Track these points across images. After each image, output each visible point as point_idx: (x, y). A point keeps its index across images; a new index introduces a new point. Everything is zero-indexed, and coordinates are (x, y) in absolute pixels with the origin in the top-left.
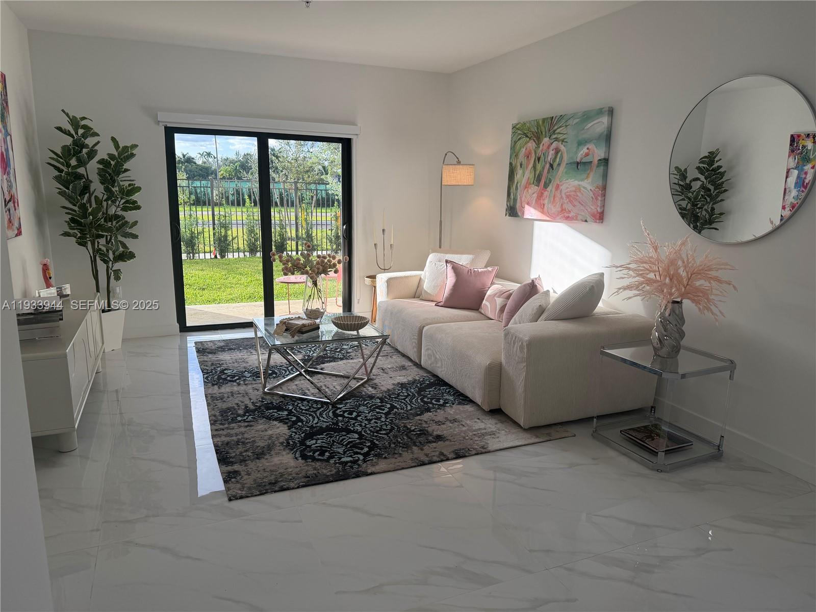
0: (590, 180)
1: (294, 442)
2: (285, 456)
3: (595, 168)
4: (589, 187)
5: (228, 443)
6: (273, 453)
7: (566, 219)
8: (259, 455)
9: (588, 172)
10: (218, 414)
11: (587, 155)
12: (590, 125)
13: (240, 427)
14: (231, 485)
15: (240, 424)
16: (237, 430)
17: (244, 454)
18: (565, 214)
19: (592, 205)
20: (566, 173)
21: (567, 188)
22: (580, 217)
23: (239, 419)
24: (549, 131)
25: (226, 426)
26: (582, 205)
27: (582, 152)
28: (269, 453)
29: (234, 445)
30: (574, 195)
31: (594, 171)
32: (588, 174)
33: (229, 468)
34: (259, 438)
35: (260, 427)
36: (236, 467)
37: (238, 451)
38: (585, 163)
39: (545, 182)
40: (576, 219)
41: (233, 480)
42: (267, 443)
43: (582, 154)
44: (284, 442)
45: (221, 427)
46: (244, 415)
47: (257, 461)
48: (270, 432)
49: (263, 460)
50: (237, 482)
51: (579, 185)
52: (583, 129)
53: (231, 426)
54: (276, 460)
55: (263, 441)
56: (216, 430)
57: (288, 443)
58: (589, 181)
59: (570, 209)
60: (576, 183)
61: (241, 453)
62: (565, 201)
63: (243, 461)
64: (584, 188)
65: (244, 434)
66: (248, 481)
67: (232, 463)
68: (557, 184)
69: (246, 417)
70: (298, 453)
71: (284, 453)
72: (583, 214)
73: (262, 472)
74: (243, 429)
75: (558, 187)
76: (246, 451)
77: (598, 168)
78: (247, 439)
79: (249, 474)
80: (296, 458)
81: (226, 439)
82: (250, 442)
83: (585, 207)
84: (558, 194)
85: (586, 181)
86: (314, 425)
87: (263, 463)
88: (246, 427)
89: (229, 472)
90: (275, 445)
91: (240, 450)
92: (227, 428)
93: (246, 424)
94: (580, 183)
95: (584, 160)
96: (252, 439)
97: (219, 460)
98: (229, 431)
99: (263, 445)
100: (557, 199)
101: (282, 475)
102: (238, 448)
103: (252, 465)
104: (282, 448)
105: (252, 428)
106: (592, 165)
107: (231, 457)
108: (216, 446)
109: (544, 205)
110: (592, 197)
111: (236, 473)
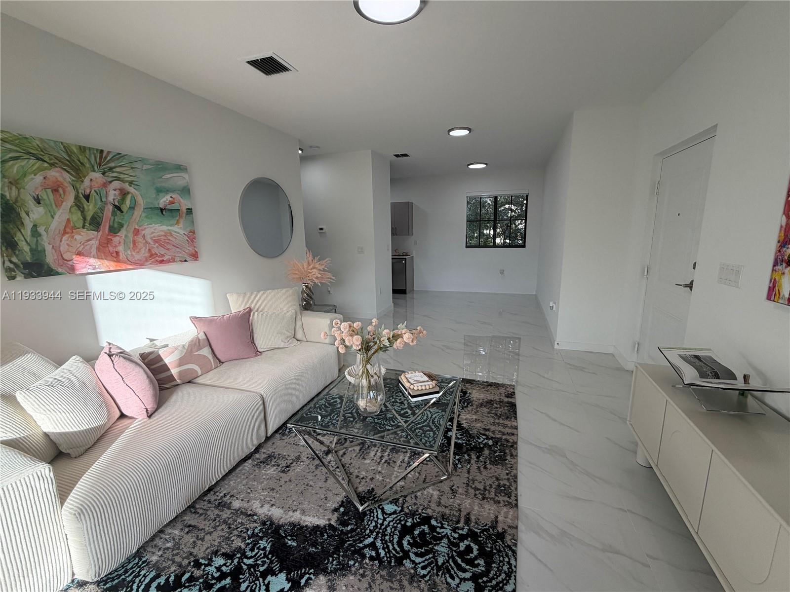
0: (181, 225)
1: (464, 403)
2: (475, 396)
3: (184, 215)
4: (182, 232)
5: (507, 418)
6: (481, 401)
7: (160, 263)
8: (490, 402)
9: (178, 218)
10: (508, 457)
11: (172, 203)
12: (169, 176)
13: (493, 432)
14: (512, 391)
15: (493, 436)
16: (497, 429)
17: (499, 406)
18: (157, 258)
19: (189, 247)
20: (146, 217)
21: (153, 233)
22: (177, 259)
23: (490, 442)
24: (100, 165)
25: (504, 437)
26: (178, 247)
27: (164, 199)
28: (483, 401)
29: (503, 415)
30: (164, 239)
31: (184, 218)
32: (178, 220)
33: (510, 400)
34: (484, 414)
35: (479, 425)
36: (506, 400)
37: (502, 410)
38: (171, 210)
39: (110, 227)
40: (174, 261)
41: (510, 393)
42: (481, 408)
43: (165, 201)
44: (470, 406)
45: (508, 437)
46: (485, 445)
47: (492, 399)
48: (474, 417)
49: (489, 398)
50: (508, 391)
51: (169, 230)
52: (161, 178)
53: (501, 436)
54: (482, 396)
55: (483, 411)
56: (513, 434)
57: (468, 404)
58: (179, 227)
59: (162, 253)
60: (165, 228)
61: (500, 408)
62: (153, 246)
63: (501, 402)
64: (175, 232)
65: (493, 423)
66: (502, 390)
67: (508, 403)
68: (135, 229)
69: (484, 442)
70: (466, 396)
71: (475, 399)
72: (180, 255)
73: (493, 392)
74: (493, 428)
75: (137, 232)
76: (497, 408)
77: (187, 216)
78: (493, 417)
79: (501, 393)
80: (470, 394)
81: (507, 422)
82: (492, 414)
83: (180, 249)
84: (139, 239)
85: (176, 226)
86: (440, 411)
87: (490, 397)
88: (488, 430)
89: (511, 397)
90: (477, 406)
91: (500, 410)
92: (503, 434)
93: (487, 433)
94: (170, 228)
95: (169, 207)
96: (489, 415)
97: (515, 406)
98: (503, 430)
99: (484, 408)
100: (140, 245)
101: (483, 388)
102: (501, 412)
103: (497, 398)
104: (474, 402)
105: (484, 427)
106: (181, 212)
107: (508, 407)
108: (516, 418)
109: (117, 253)
110: (187, 240)
111: (507, 396)
